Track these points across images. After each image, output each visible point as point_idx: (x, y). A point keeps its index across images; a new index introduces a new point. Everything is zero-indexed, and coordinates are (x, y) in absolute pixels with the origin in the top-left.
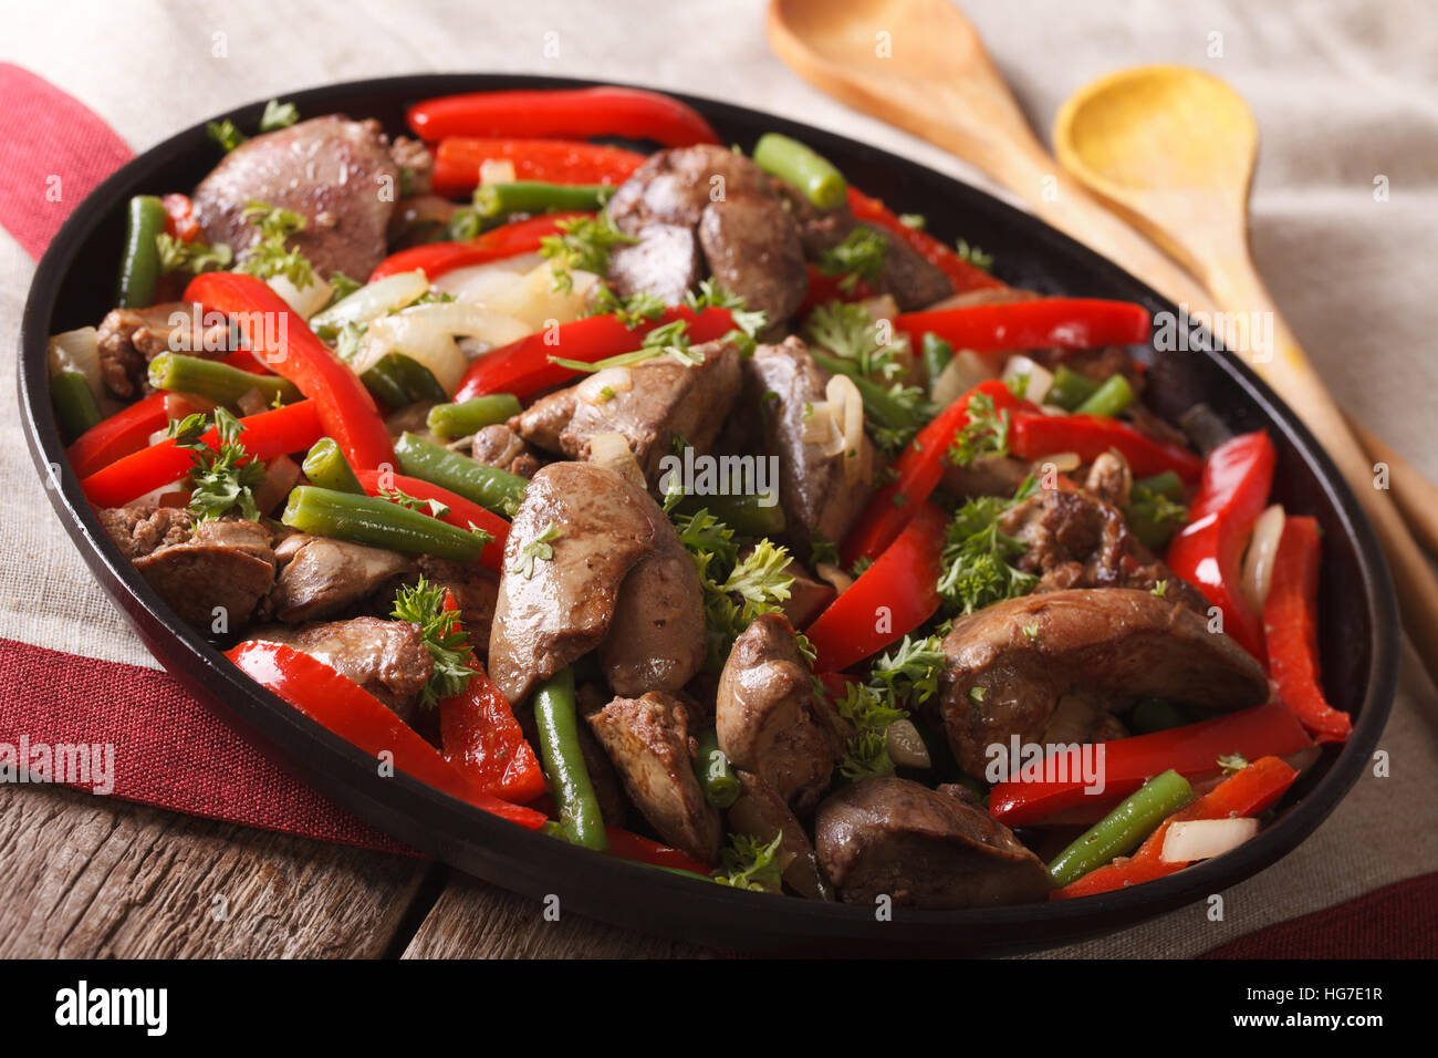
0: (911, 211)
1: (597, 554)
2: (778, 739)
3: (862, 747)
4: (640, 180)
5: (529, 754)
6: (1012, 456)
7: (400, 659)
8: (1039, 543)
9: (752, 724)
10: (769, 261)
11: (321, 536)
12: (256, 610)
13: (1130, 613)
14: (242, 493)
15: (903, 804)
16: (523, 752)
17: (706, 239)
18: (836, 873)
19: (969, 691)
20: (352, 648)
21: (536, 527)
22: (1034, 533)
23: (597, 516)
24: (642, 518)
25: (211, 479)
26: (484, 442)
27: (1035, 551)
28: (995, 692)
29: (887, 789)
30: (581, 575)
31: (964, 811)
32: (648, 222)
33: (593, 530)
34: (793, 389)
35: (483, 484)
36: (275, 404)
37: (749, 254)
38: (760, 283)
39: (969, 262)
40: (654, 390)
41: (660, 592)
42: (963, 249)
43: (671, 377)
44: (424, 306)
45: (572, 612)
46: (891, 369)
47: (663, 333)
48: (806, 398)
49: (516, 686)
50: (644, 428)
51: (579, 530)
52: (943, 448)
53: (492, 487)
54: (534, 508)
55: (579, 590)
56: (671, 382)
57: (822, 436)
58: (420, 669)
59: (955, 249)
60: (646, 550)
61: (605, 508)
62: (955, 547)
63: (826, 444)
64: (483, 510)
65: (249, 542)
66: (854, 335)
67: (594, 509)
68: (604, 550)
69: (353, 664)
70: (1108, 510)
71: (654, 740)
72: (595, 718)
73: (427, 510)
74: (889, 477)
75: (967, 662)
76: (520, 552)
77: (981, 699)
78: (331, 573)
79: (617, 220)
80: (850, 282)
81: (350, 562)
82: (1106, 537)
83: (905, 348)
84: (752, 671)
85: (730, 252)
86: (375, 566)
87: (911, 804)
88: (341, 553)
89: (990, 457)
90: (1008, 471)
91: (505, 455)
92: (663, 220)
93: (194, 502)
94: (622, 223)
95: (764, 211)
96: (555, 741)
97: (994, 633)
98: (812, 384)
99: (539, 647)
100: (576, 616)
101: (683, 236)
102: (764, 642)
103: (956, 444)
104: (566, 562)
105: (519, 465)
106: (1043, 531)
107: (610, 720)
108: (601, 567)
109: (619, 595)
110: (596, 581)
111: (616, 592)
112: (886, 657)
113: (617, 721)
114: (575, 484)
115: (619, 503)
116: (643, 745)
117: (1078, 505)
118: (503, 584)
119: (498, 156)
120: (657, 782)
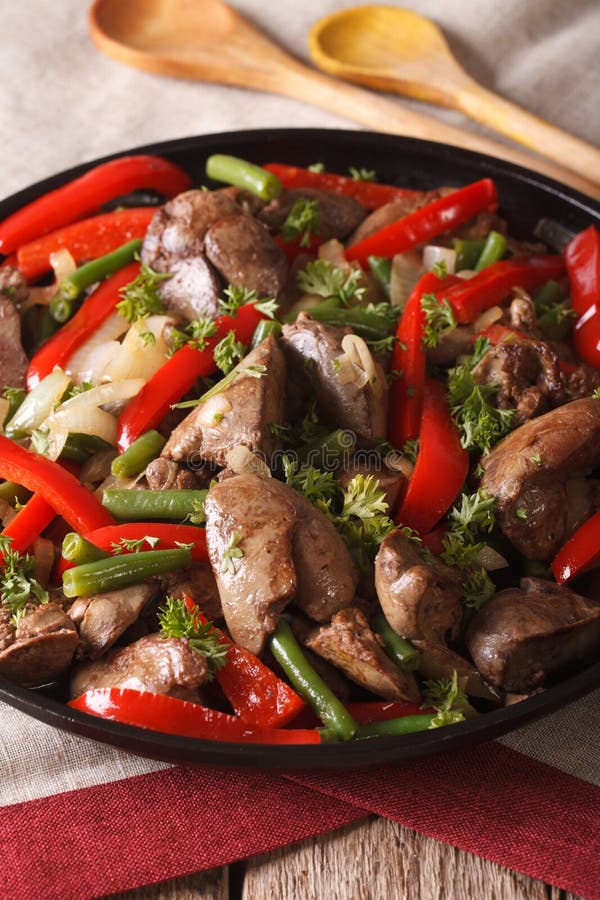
0: (314, 163)
1: (269, 542)
2: (426, 611)
3: (473, 585)
4: (154, 234)
5: (287, 690)
6: (460, 325)
7: (186, 667)
8: (505, 382)
9: (412, 614)
10: (259, 257)
11: (94, 595)
12: (75, 656)
13: (589, 421)
14: (32, 585)
15: (519, 621)
16: (282, 688)
17: (214, 260)
18: (497, 680)
19: (516, 513)
20: (151, 669)
21: (223, 537)
22: (498, 376)
23: (256, 515)
24: (283, 502)
25: (9, 585)
26: (153, 474)
27: (504, 387)
28: (531, 507)
29: (505, 614)
30: (266, 560)
31: (552, 602)
32: (172, 261)
33: (259, 525)
34: (319, 352)
35: (168, 506)
36: (17, 506)
37: (244, 258)
38: (258, 274)
39: (364, 181)
40: (245, 403)
41: (316, 547)
42: (356, 176)
43: (251, 389)
44: (76, 398)
45: (271, 586)
46: (359, 292)
47: (223, 345)
48: (331, 357)
49: (256, 645)
50: (251, 431)
51: (252, 529)
52: (419, 341)
53: (175, 506)
54: (216, 525)
55: (269, 570)
56: (253, 393)
57: (352, 376)
58: (199, 667)
59: (350, 175)
60: (295, 524)
61: (259, 507)
62: (457, 408)
63: (356, 380)
64: (178, 526)
65: (54, 619)
66: (327, 279)
67: (253, 512)
68: (273, 537)
69: (157, 680)
70: (540, 346)
71: (360, 652)
72: (312, 643)
73: (146, 547)
74: (397, 376)
75: (506, 495)
76: (220, 558)
77: (525, 517)
78: (112, 620)
79: (151, 266)
80: (306, 240)
81: (119, 607)
82: (544, 361)
83: (362, 274)
84: (398, 583)
85: (232, 262)
86: (135, 600)
87: (523, 619)
88: (112, 602)
89: (447, 332)
90: (463, 336)
91: (170, 476)
92: (182, 257)
93: (4, 602)
94: (155, 266)
95: (241, 225)
96: (296, 672)
97: (514, 469)
98: (330, 344)
99: (260, 615)
100: (274, 588)
101: (198, 263)
102: (398, 561)
103: (426, 335)
104: (253, 555)
105: (181, 481)
106: (504, 374)
107: (323, 645)
108: (275, 549)
109: (294, 563)
110: (276, 560)
111: (292, 562)
112: (455, 511)
113: (328, 645)
114: (234, 499)
115: (266, 499)
116: (353, 657)
117: (520, 350)
118: (218, 582)
119: (56, 248)
120: (371, 674)
